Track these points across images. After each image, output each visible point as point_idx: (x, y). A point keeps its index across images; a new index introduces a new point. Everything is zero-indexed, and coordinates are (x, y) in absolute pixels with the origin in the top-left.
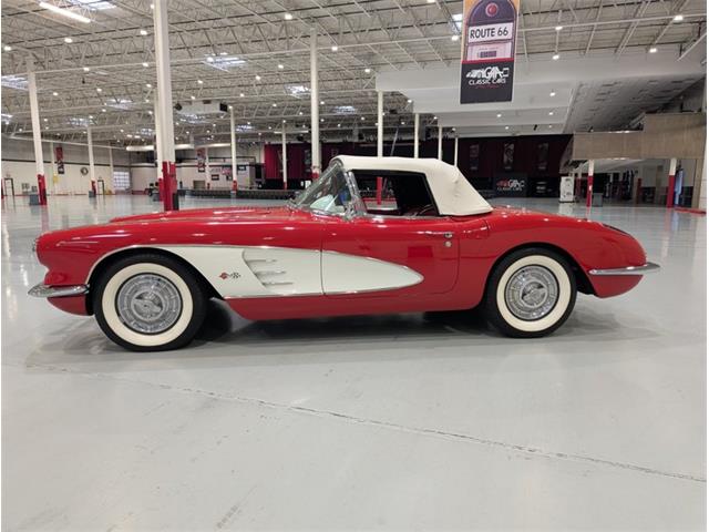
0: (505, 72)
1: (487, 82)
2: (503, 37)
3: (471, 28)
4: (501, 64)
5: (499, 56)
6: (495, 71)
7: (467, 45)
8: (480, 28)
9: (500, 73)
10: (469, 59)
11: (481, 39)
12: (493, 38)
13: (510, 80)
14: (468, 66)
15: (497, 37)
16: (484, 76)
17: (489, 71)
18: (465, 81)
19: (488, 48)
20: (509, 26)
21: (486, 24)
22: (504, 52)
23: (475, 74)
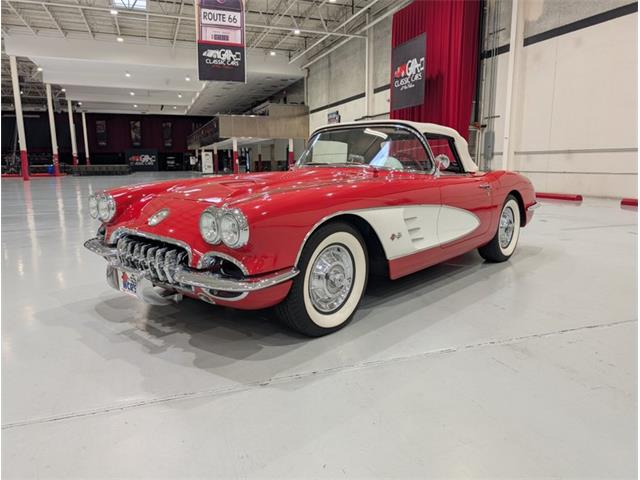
0: (238, 57)
1: (222, 63)
2: (232, 24)
3: (203, 10)
4: (234, 48)
5: (231, 41)
6: (228, 54)
7: (201, 26)
8: (213, 11)
9: (234, 56)
10: (204, 39)
11: (213, 22)
12: (223, 23)
13: (242, 63)
14: (203, 46)
15: (227, 23)
16: (219, 57)
17: (223, 52)
18: (202, 59)
19: (221, 32)
20: (238, 15)
21: (218, 9)
22: (235, 38)
23: (211, 53)
